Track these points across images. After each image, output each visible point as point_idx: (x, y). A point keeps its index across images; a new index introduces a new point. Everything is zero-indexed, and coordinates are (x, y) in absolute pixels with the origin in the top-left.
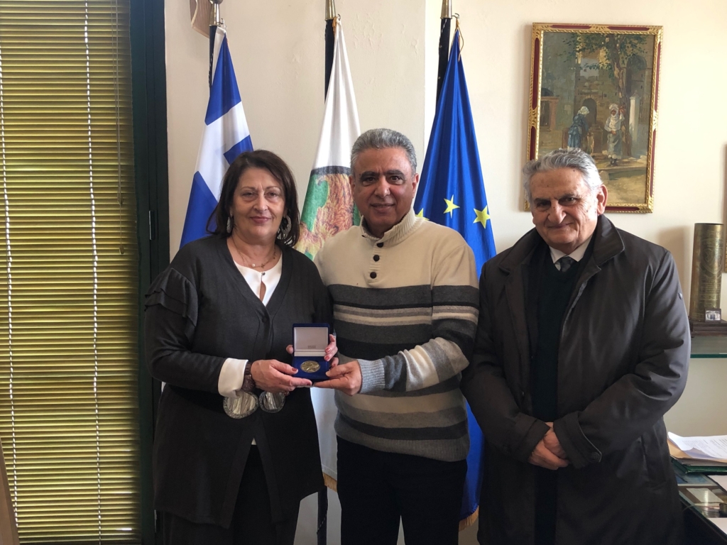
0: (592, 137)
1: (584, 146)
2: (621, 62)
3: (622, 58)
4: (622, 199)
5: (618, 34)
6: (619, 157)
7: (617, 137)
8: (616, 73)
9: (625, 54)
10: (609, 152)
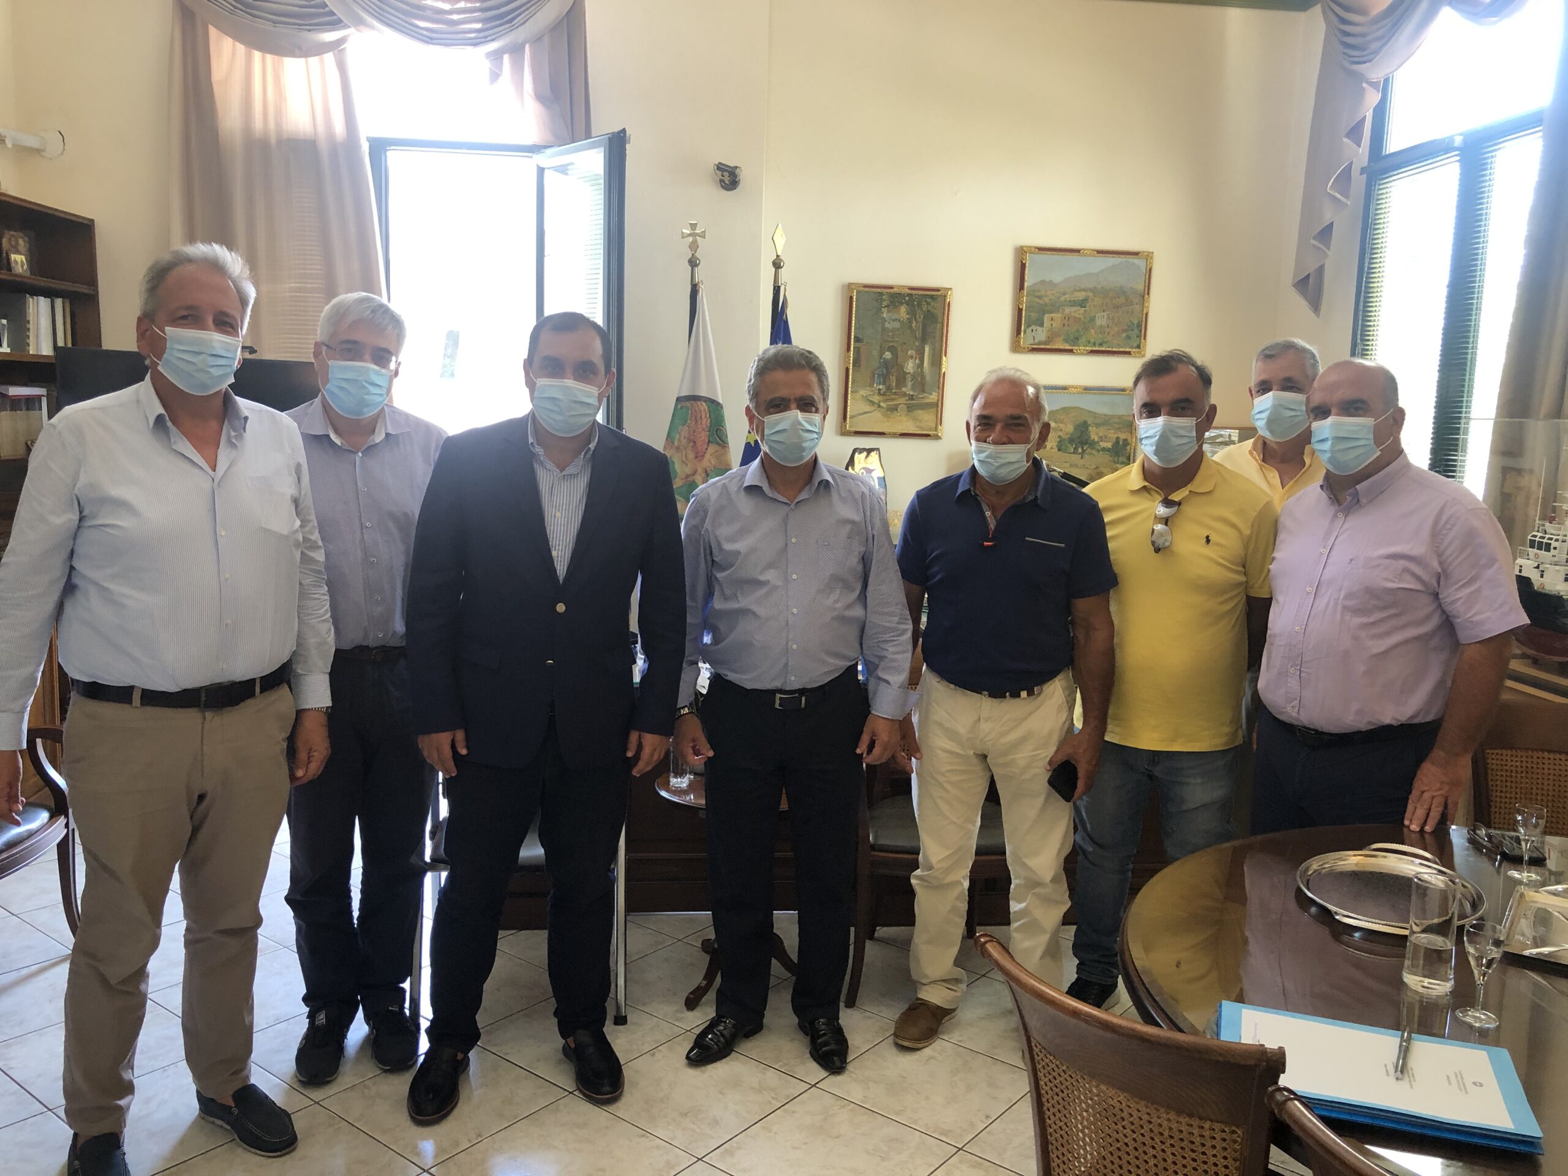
1: (887, 384)
2: (918, 317)
3: (919, 314)
4: (918, 427)
5: (916, 294)
6: (915, 394)
7: (914, 377)
8: (913, 325)
9: (921, 310)
10: (908, 389)
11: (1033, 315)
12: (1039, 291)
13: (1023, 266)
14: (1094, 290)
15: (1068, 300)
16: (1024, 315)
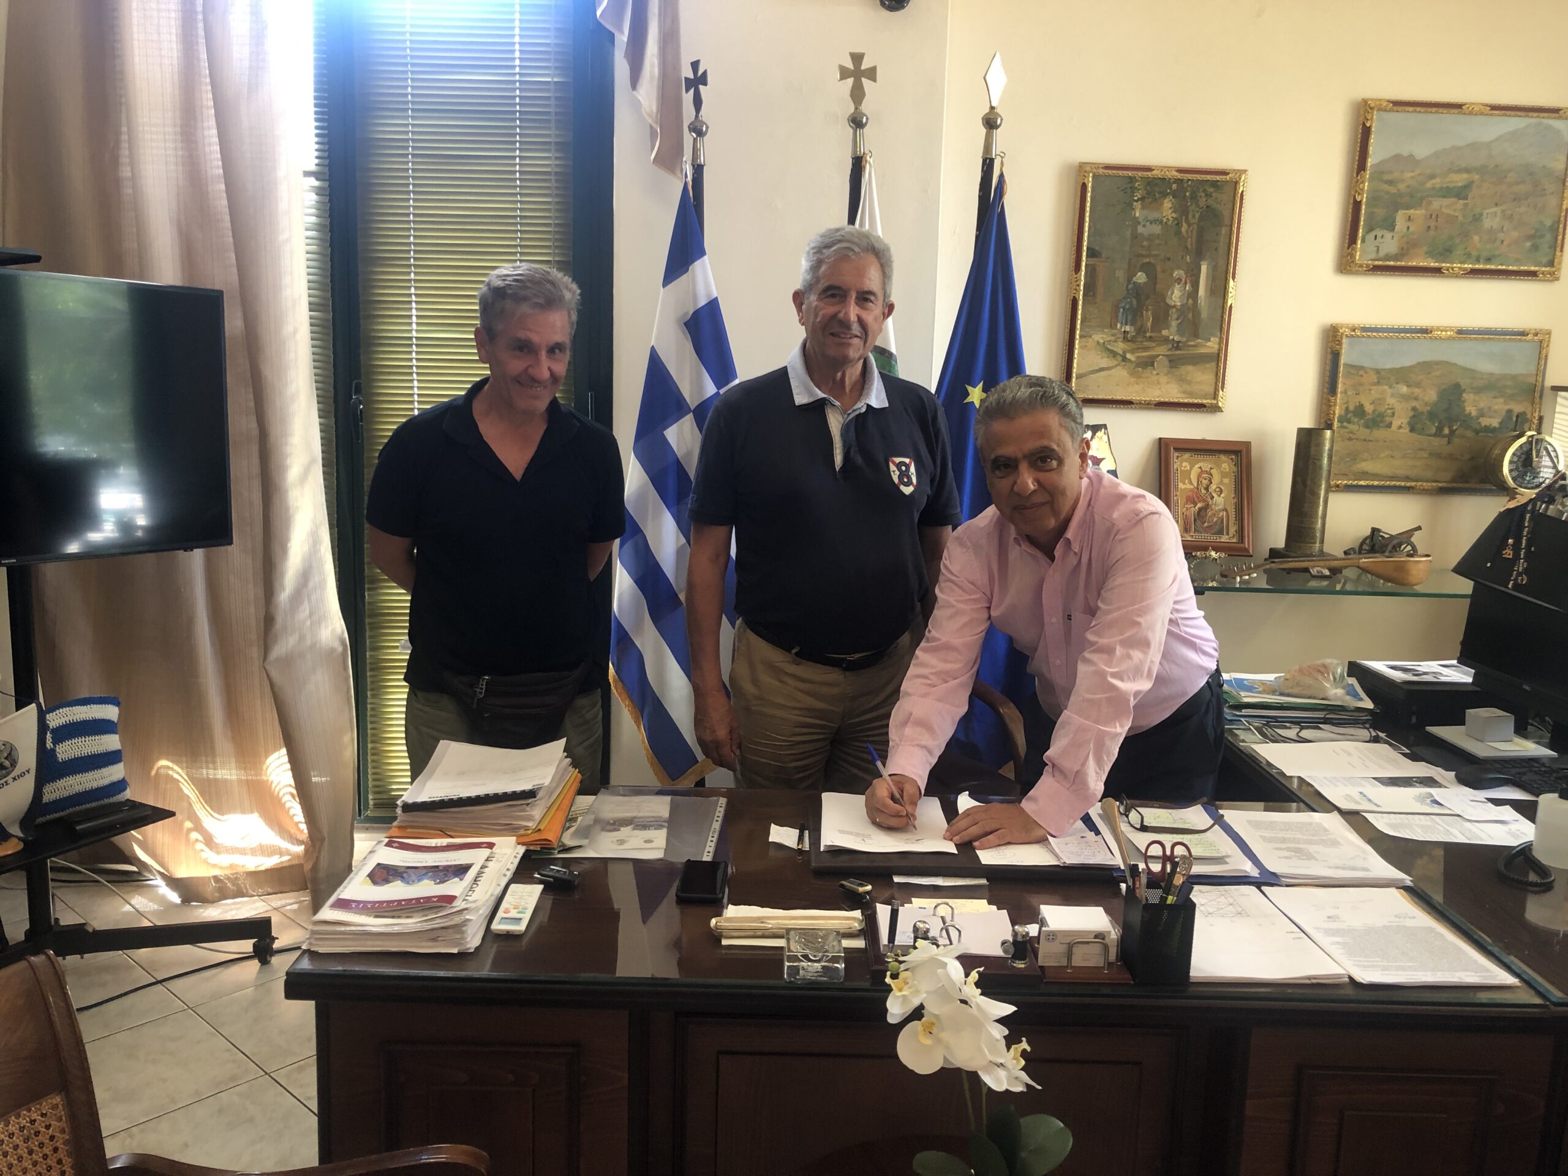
0: (1150, 313)
1: (1139, 323)
2: (1190, 216)
3: (1193, 211)
4: (1184, 392)
5: (1189, 180)
6: (1184, 339)
7: (1182, 312)
8: (1184, 229)
9: (1197, 205)
10: (1171, 332)
11: (1380, 212)
12: (1391, 172)
13: (1366, 132)
14: (1482, 170)
15: (1437, 186)
16: (1363, 211)
